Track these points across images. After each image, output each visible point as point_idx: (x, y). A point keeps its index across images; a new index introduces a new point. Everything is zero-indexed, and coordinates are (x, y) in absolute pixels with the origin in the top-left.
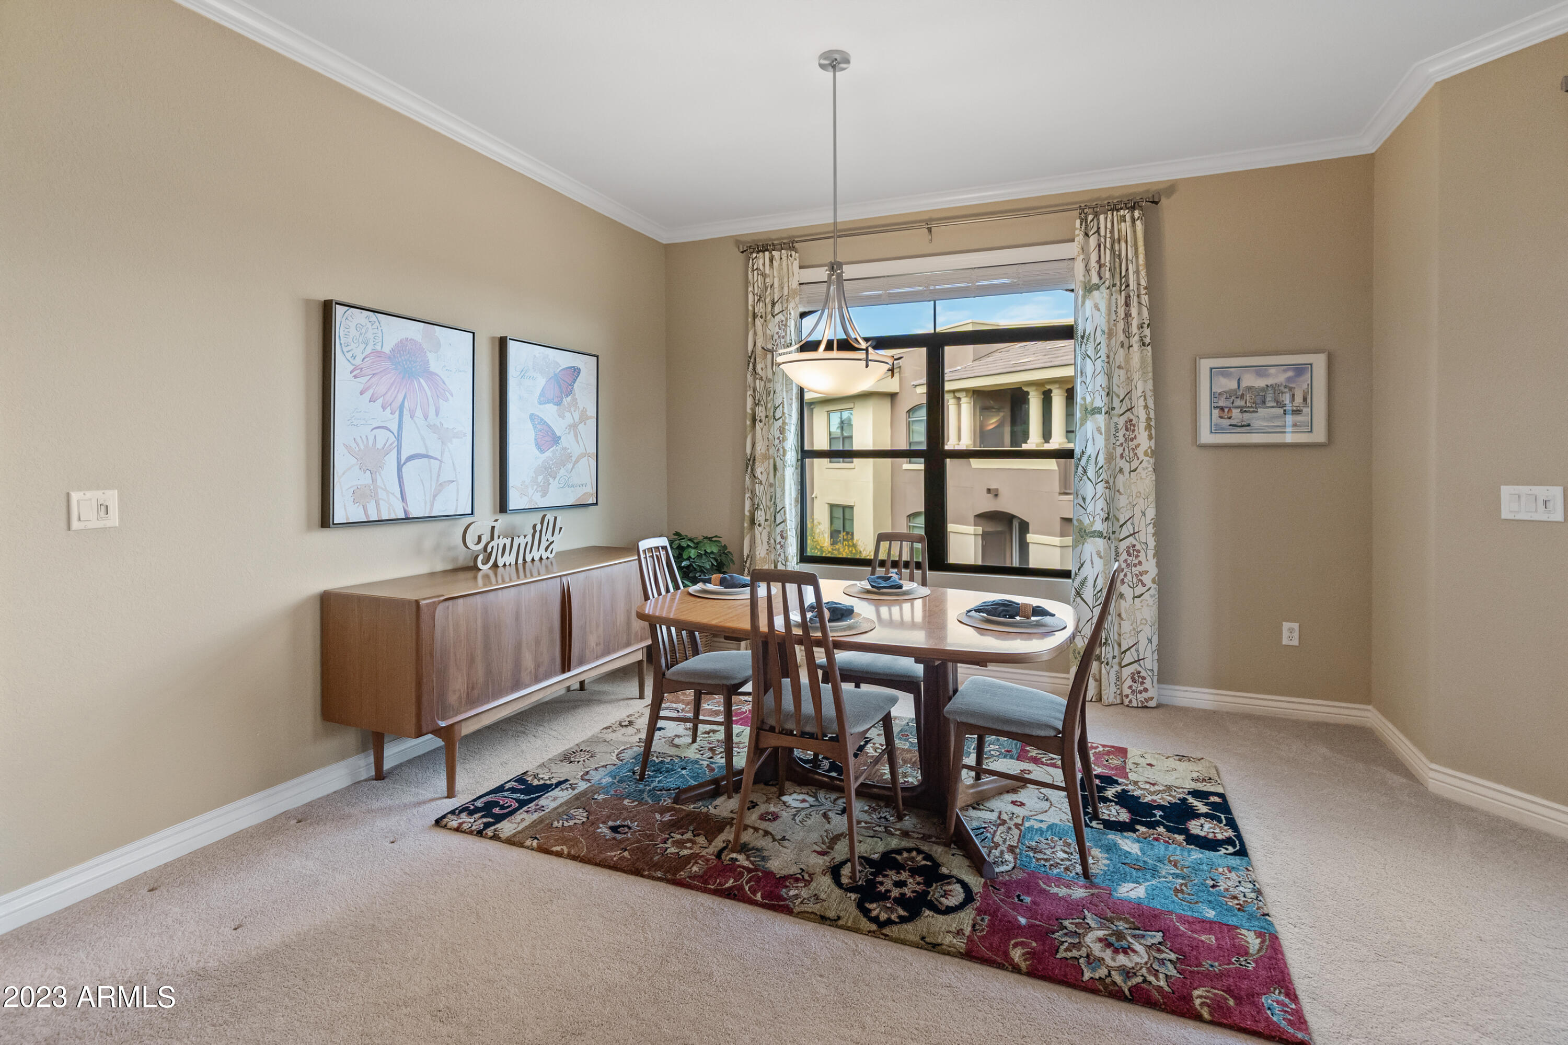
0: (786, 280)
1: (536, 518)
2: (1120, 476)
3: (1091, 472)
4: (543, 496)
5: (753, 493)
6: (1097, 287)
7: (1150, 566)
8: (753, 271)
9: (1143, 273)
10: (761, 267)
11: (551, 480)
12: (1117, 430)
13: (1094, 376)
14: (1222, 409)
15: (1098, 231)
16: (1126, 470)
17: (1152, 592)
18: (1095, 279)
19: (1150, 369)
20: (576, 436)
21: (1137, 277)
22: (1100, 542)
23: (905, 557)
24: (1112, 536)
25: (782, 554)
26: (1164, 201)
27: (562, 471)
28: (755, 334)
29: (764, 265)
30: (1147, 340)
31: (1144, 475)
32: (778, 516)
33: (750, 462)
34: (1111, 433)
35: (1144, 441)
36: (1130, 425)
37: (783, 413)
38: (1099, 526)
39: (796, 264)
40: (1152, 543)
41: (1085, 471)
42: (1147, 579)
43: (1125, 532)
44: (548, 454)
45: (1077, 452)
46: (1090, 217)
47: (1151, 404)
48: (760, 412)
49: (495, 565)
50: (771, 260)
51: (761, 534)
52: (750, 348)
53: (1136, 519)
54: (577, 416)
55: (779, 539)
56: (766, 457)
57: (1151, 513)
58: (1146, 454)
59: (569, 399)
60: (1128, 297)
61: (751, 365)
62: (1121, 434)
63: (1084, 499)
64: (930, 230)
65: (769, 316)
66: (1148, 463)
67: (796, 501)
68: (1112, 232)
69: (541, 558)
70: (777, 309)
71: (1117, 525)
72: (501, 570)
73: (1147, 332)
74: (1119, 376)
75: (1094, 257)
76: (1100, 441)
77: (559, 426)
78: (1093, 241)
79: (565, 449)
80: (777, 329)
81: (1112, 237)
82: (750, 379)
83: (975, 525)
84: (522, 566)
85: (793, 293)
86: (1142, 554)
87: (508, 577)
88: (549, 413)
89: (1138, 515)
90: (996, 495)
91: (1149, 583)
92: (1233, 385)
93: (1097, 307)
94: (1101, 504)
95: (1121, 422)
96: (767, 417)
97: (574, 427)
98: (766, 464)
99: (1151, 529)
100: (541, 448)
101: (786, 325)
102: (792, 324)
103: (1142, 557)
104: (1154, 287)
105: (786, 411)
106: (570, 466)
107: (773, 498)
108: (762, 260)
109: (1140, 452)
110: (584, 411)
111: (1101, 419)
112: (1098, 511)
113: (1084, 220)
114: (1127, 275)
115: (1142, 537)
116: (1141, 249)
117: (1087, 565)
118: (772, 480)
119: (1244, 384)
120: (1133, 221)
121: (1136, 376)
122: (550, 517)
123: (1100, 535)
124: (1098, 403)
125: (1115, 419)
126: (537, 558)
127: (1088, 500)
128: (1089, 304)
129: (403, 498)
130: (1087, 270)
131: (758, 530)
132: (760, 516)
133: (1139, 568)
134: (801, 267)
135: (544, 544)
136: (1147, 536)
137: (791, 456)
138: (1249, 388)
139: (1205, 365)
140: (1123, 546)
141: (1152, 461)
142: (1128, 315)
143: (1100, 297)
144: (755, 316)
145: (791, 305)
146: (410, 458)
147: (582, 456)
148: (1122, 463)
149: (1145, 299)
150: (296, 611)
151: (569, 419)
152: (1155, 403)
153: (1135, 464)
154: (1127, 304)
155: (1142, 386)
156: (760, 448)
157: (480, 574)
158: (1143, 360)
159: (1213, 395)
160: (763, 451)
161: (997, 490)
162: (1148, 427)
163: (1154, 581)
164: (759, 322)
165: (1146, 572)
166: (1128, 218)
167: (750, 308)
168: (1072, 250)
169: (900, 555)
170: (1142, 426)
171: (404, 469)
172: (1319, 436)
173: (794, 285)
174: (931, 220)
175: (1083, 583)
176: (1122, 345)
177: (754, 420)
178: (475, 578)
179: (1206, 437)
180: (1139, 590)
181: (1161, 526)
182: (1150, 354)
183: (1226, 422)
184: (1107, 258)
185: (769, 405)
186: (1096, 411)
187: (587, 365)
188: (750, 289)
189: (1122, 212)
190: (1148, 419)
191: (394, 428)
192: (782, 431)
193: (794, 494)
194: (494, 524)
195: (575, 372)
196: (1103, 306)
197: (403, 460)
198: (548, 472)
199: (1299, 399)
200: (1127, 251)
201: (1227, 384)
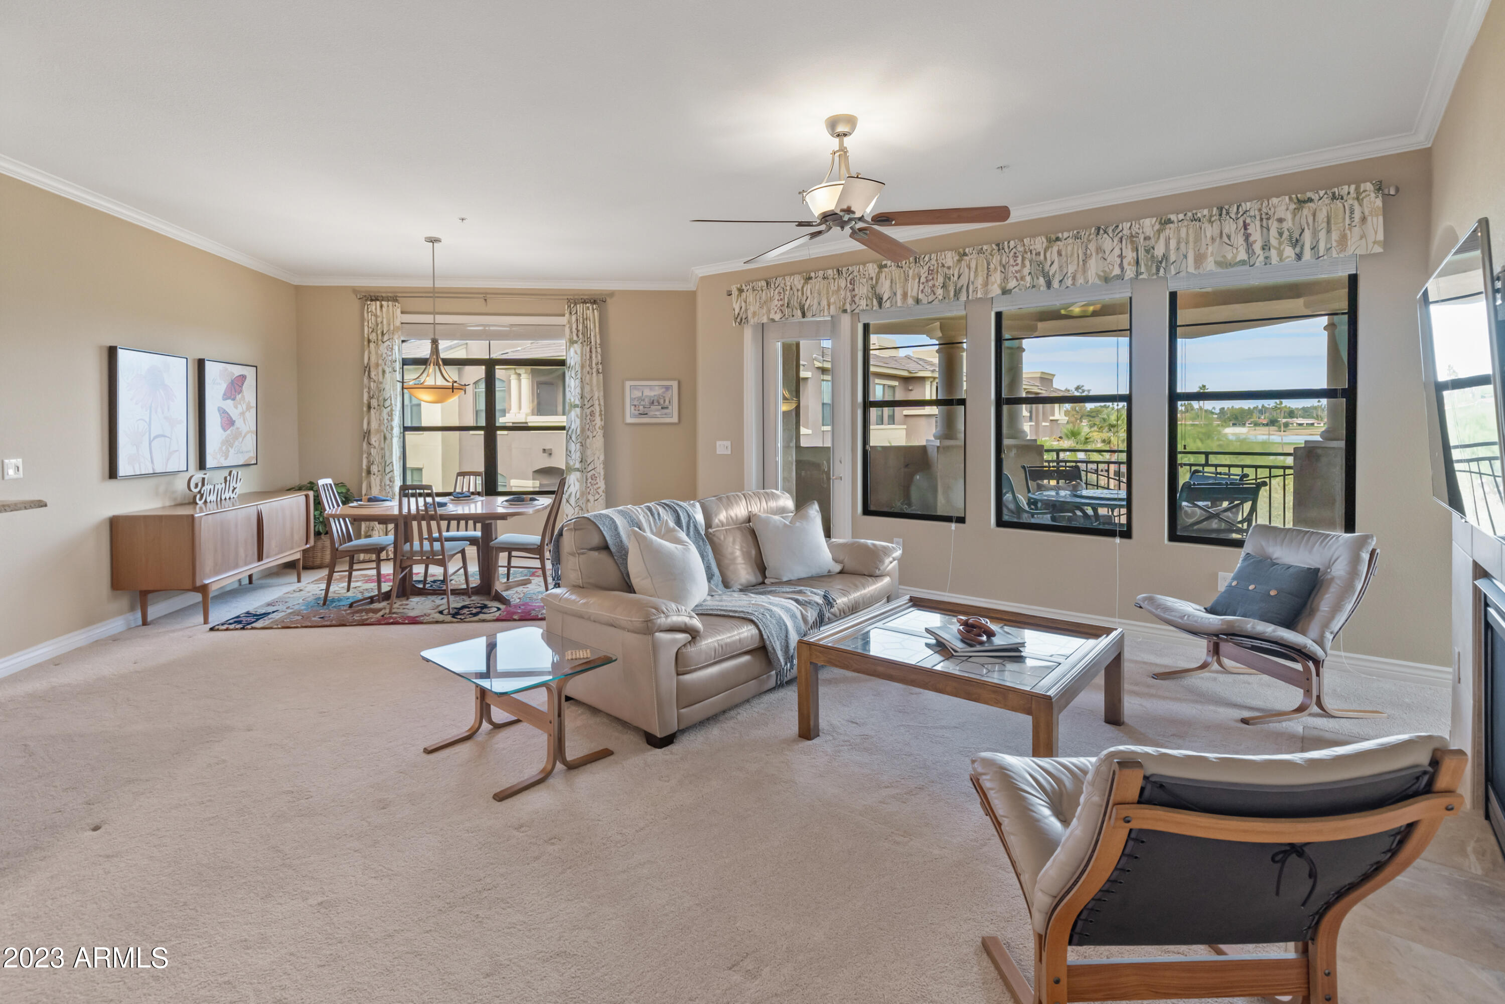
0: (392, 320)
1: (226, 473)
2: (588, 440)
3: (574, 438)
4: (226, 459)
5: (369, 454)
6: (576, 342)
7: (601, 484)
8: (368, 312)
9: (598, 337)
10: (374, 311)
11: (230, 449)
12: (586, 416)
13: (575, 388)
14: (635, 406)
15: (576, 313)
16: (591, 436)
17: (602, 497)
18: (575, 338)
19: (602, 385)
20: (244, 420)
21: (595, 338)
22: (578, 474)
24: (584, 471)
25: (391, 492)
26: (608, 300)
27: (237, 443)
28: (370, 353)
29: (376, 309)
30: (600, 371)
31: (599, 439)
32: (387, 468)
33: (367, 434)
34: (582, 418)
35: (598, 422)
36: (592, 414)
37: (391, 404)
38: (578, 465)
39: (399, 311)
40: (602, 473)
41: (571, 438)
42: (600, 491)
43: (590, 468)
44: (229, 432)
45: (567, 428)
46: (572, 306)
47: (602, 403)
48: (374, 403)
49: (206, 502)
50: (381, 306)
51: (375, 480)
52: (366, 361)
53: (596, 461)
54: (244, 407)
55: (388, 482)
56: (379, 431)
57: (602, 458)
58: (599, 428)
59: (240, 396)
60: (591, 349)
61: (367, 373)
62: (588, 418)
63: (570, 452)
64: (486, 300)
65: (380, 342)
66: (600, 433)
67: (400, 458)
68: (583, 314)
69: (230, 498)
70: (386, 338)
71: (587, 464)
72: (208, 504)
73: (600, 367)
74: (587, 389)
75: (574, 326)
76: (578, 421)
77: (234, 413)
78: (574, 318)
79: (238, 428)
80: (386, 351)
81: (583, 317)
82: (366, 380)
83: (534, 479)
84: (220, 501)
85: (396, 329)
86: (598, 479)
87: (212, 508)
88: (229, 405)
89: (596, 459)
90: (550, 454)
91: (601, 493)
92: (640, 394)
93: (576, 352)
94: (578, 454)
95: (588, 411)
96: (378, 405)
97: (242, 414)
98: (378, 435)
99: (602, 466)
100: (225, 430)
101: (392, 349)
102: (396, 348)
103: (598, 480)
104: (604, 344)
105: (393, 402)
106: (240, 439)
107: (383, 457)
108: (374, 306)
109: (597, 427)
110: (249, 403)
111: (578, 410)
112: (577, 458)
113: (569, 307)
114: (590, 337)
115: (598, 470)
116: (597, 325)
117: (572, 486)
118: (382, 446)
119: (644, 394)
120: (593, 310)
121: (595, 389)
122: (234, 472)
123: (578, 470)
124: (577, 402)
125: (586, 410)
126: (227, 498)
127: (572, 452)
128: (572, 350)
129: (152, 462)
130: (571, 332)
131: (372, 478)
132: (374, 469)
133: (597, 486)
134: (402, 312)
135: (231, 488)
136: (600, 470)
137: (397, 431)
138: (647, 396)
139: (628, 384)
140: (589, 475)
141: (602, 432)
142: (591, 357)
143: (577, 347)
144: (369, 341)
145: (396, 337)
146: (156, 437)
147: (248, 432)
148: (589, 433)
149: (599, 350)
150: (98, 527)
151: (240, 409)
152: (605, 403)
153: (595, 433)
154: (591, 352)
155: (598, 394)
156: (374, 425)
157: (198, 507)
158: (598, 381)
159: (631, 399)
160: (376, 427)
161: (551, 450)
162: (601, 415)
163: (603, 492)
164: (372, 345)
165: (599, 488)
166: (590, 308)
167: (366, 336)
168: (563, 320)
170: (597, 414)
171: (153, 444)
172: (675, 419)
173: (398, 323)
174: (487, 293)
175: (570, 495)
176: (588, 373)
177: (369, 407)
178: (195, 508)
179: (629, 420)
180: (597, 496)
181: (607, 464)
182: (602, 378)
183: (637, 413)
184: (580, 327)
185: (380, 399)
186: (576, 406)
187: (250, 373)
188: (366, 324)
189: (588, 305)
190: (601, 411)
191: (148, 420)
192: (390, 414)
193: (398, 455)
194: (204, 476)
195: (243, 378)
196: (579, 352)
197: (152, 438)
198: (228, 443)
199: (667, 402)
200: (590, 325)
201: (637, 394)
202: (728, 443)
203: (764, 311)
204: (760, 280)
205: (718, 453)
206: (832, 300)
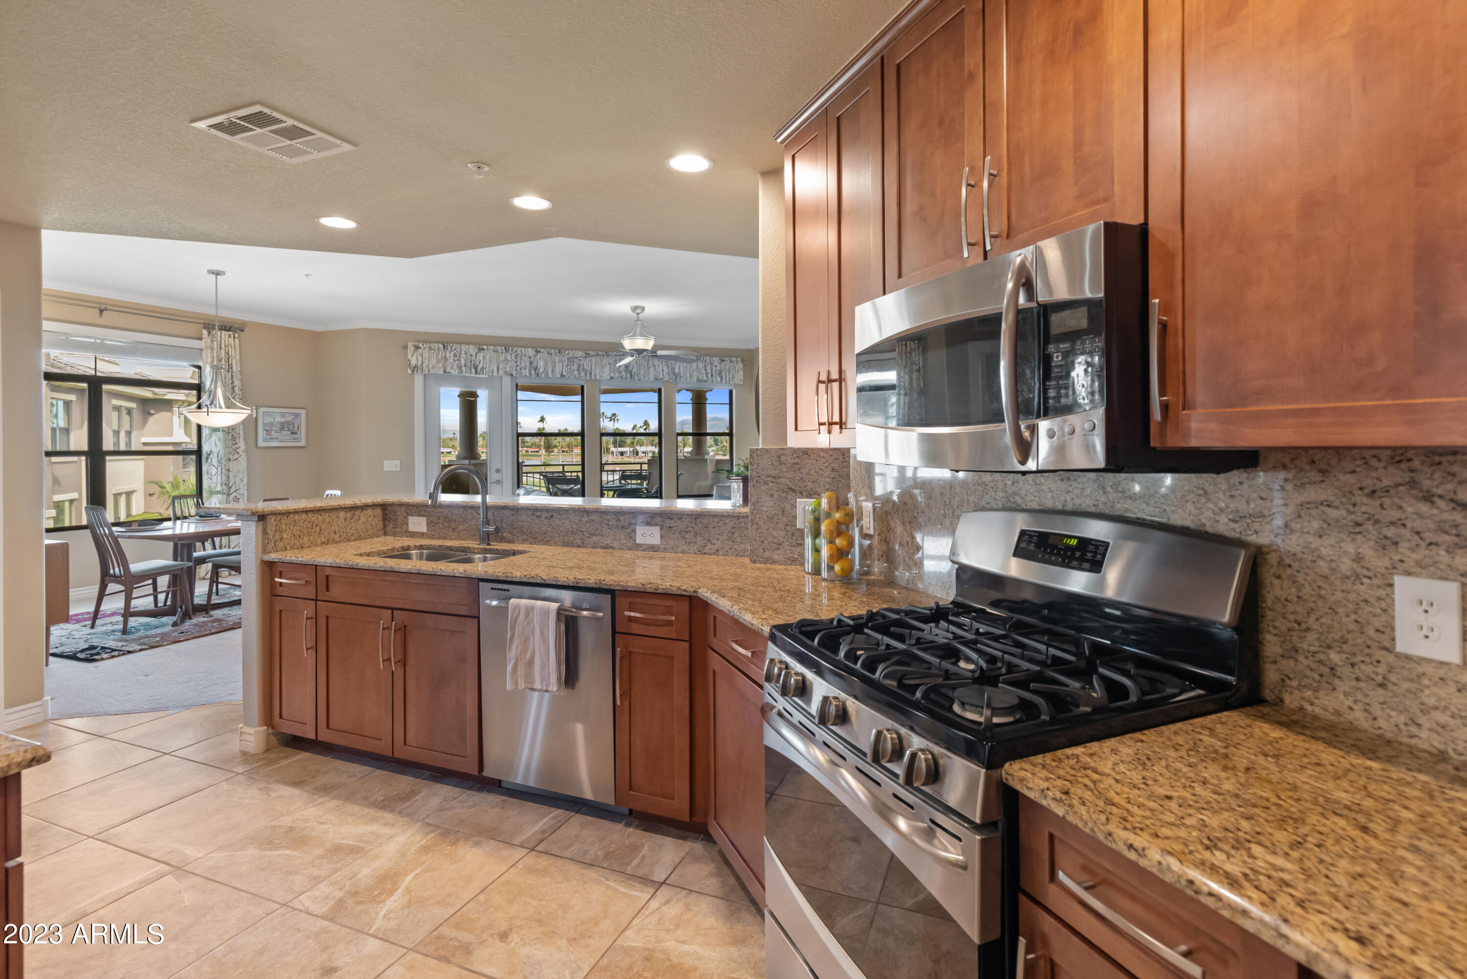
3: (214, 461)
12: (228, 440)
14: (267, 431)
16: (232, 460)
22: (220, 496)
23: (179, 522)
24: (227, 493)
26: (247, 330)
31: (242, 461)
34: (225, 441)
35: (242, 446)
36: (232, 438)
38: (219, 488)
40: (246, 494)
43: (233, 490)
53: (237, 484)
57: (246, 481)
58: (243, 452)
60: (232, 375)
62: (230, 442)
64: (102, 310)
66: (244, 456)
71: (229, 486)
76: (220, 445)
89: (239, 481)
92: (272, 420)
95: (230, 435)
99: (245, 487)
109: (240, 451)
111: (220, 434)
112: (221, 481)
113: (209, 332)
115: (241, 492)
116: (237, 352)
119: (276, 420)
120: (235, 338)
123: (220, 492)
125: (228, 434)
130: (212, 357)
136: (244, 491)
138: (278, 422)
139: (261, 411)
140: (232, 497)
141: (246, 455)
148: (230, 456)
149: (239, 377)
159: (264, 425)
162: (244, 439)
166: (232, 336)
169: (182, 525)
172: (303, 444)
179: (262, 444)
181: (248, 485)
183: (269, 437)
189: (228, 332)
190: (243, 435)
199: (296, 428)
200: (232, 352)
201: (269, 420)
202: (398, 462)
203: (441, 365)
204: (437, 342)
205: (385, 469)
206: (501, 366)
